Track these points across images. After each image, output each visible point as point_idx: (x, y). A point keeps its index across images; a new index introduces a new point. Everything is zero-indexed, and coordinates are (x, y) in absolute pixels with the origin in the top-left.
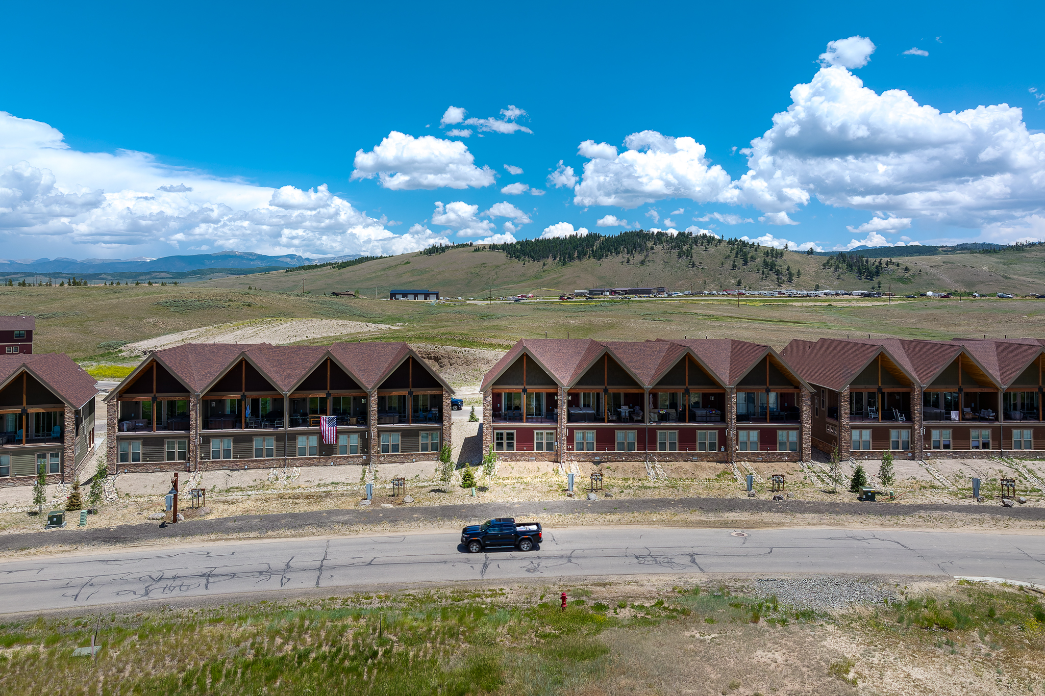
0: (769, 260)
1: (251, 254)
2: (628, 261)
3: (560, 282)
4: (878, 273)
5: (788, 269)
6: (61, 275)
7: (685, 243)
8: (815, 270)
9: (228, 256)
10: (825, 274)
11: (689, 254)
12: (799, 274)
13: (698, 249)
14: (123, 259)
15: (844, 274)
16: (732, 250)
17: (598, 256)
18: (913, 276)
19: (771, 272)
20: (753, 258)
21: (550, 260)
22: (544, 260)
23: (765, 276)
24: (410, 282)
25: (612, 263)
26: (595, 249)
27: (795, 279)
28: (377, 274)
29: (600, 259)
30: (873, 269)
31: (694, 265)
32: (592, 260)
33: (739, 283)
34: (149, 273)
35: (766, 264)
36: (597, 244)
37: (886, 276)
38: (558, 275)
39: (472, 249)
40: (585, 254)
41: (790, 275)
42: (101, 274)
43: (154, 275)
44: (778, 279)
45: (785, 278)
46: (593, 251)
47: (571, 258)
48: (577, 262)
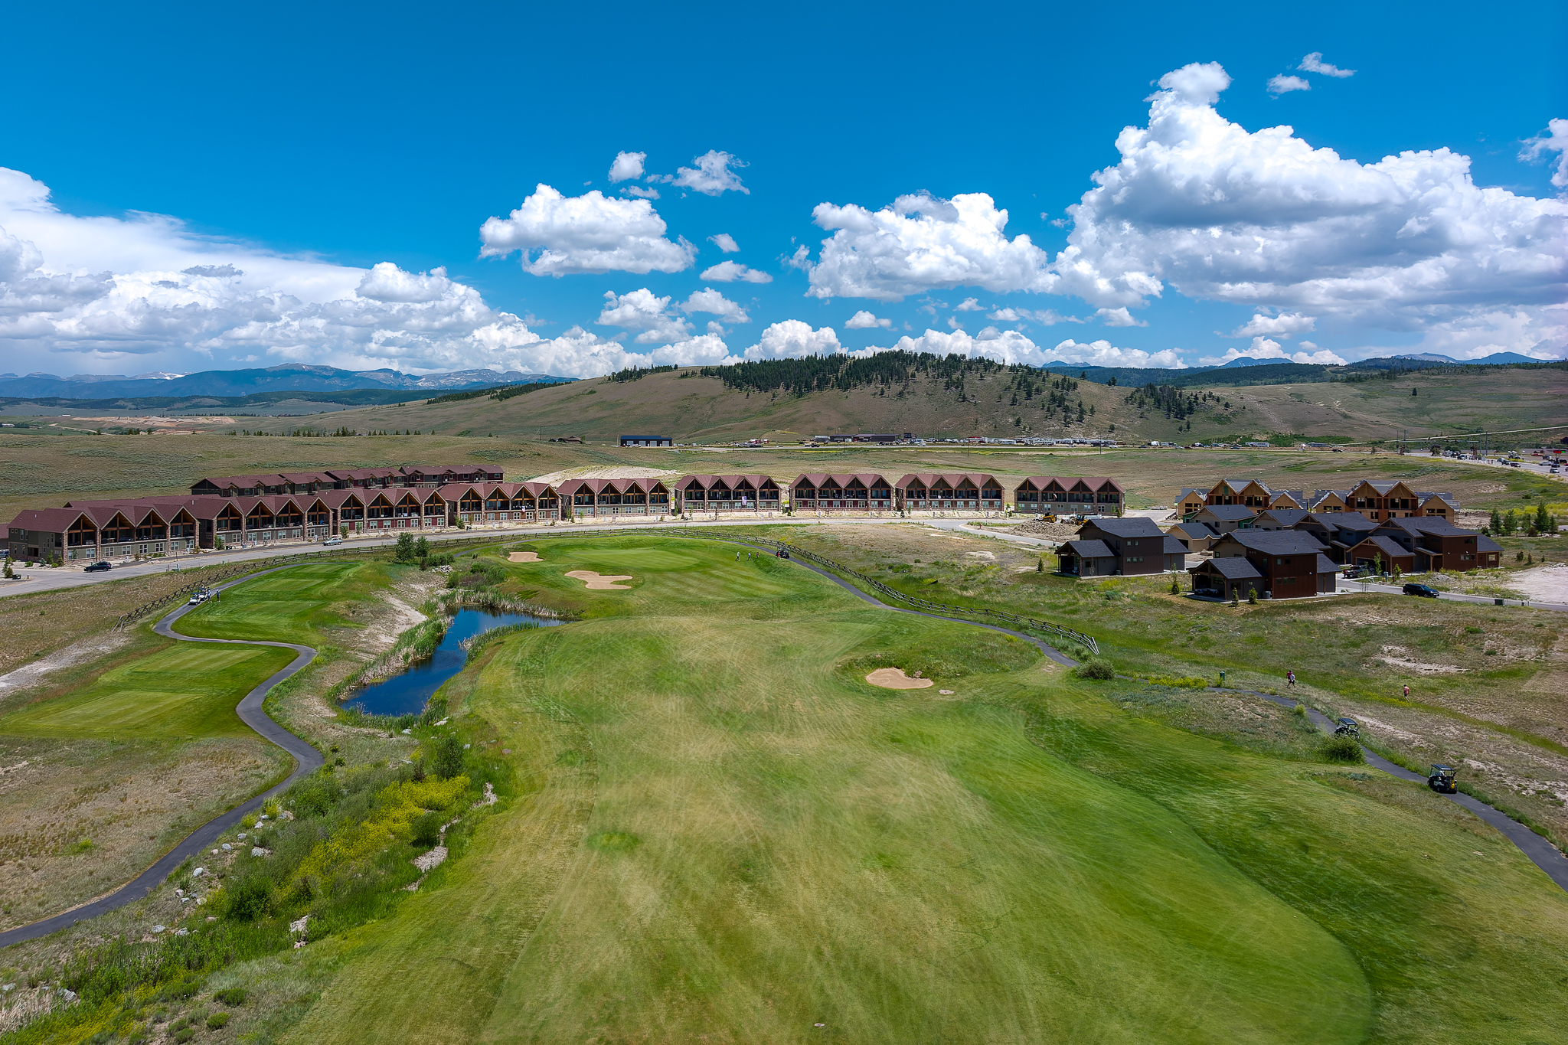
0: (1058, 393)
1: (325, 368)
2: (882, 393)
3: (794, 420)
4: (1191, 410)
5: (1080, 406)
6: (58, 402)
7: (956, 369)
8: (1115, 406)
9: (290, 372)
10: (1126, 411)
11: (959, 384)
12: (1092, 411)
13: (972, 377)
14: (129, 375)
15: (1149, 411)
16: (1014, 379)
17: (844, 385)
18: (1234, 415)
19: (1058, 409)
20: (1039, 391)
21: (781, 390)
22: (774, 390)
23: (1051, 414)
24: (599, 419)
25: (862, 395)
26: (839, 375)
27: (1087, 417)
28: (554, 407)
29: (846, 389)
30: (1185, 406)
31: (964, 399)
32: (837, 390)
33: (1018, 423)
34: (187, 399)
35: (1053, 398)
36: (843, 369)
37: (1202, 415)
38: (793, 411)
39: (678, 373)
40: (827, 383)
41: (1082, 412)
42: (117, 400)
43: (194, 401)
44: (1065, 418)
45: (1074, 416)
46: (837, 378)
47: (809, 388)
48: (816, 393)
